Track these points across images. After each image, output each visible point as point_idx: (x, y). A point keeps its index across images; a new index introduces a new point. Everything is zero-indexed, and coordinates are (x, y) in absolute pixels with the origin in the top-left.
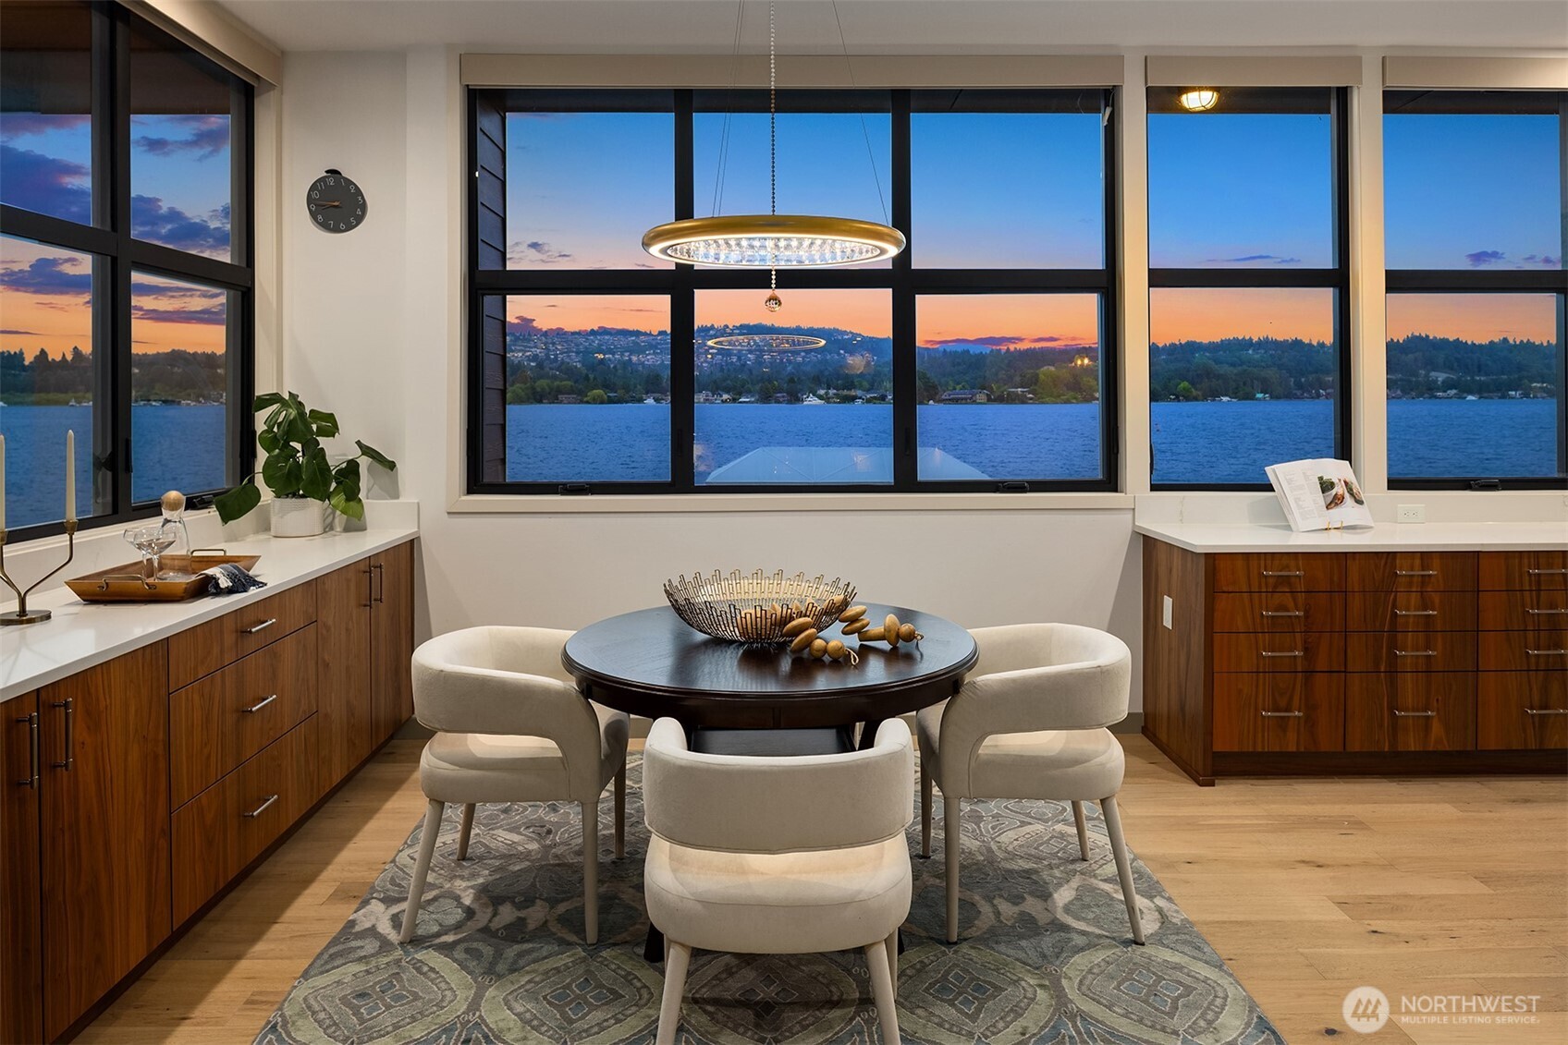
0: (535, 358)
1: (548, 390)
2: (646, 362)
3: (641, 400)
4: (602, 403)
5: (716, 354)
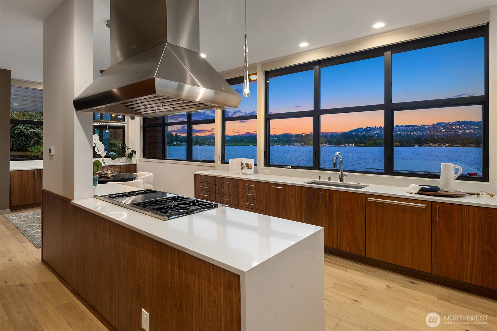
0: (377, 134)
1: (380, 142)
2: (416, 134)
3: (413, 146)
4: (399, 146)
5: (445, 131)
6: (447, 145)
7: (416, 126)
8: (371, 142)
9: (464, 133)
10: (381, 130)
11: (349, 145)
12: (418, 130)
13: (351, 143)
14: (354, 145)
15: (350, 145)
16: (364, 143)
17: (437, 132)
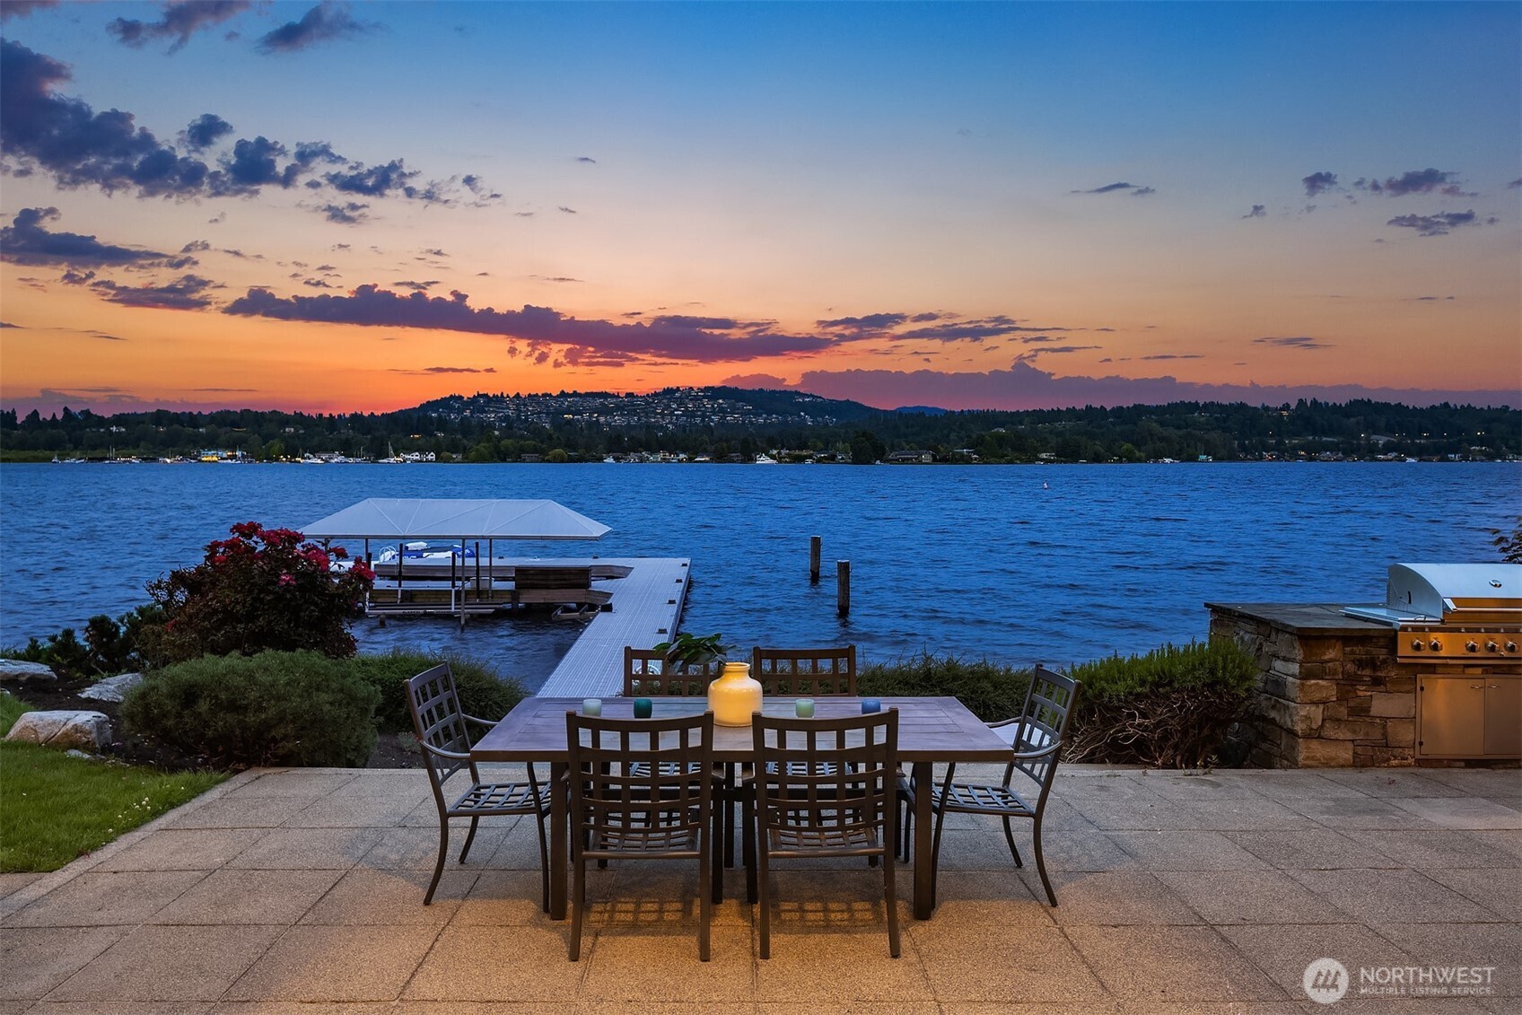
0: (506, 418)
1: (513, 449)
2: (613, 423)
3: (600, 460)
4: (561, 462)
5: (681, 415)
6: (682, 456)
7: (613, 396)
8: (484, 447)
9: (722, 424)
10: (517, 405)
11: (415, 458)
12: (619, 408)
13: (422, 451)
14: (429, 457)
15: (416, 456)
16: (464, 451)
17: (663, 418)
